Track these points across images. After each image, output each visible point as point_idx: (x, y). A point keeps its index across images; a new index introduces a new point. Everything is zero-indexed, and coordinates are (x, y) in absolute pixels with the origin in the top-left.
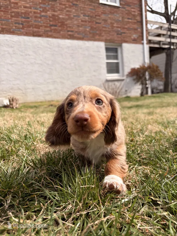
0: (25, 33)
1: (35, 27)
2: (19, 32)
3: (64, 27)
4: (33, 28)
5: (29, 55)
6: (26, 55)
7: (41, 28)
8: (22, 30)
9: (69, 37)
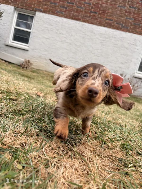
0: (66, 16)
1: (76, 12)
2: (61, 14)
3: (104, 15)
4: (74, 12)
5: (63, 34)
6: (60, 34)
7: (81, 13)
8: (64, 13)
9: (106, 25)
